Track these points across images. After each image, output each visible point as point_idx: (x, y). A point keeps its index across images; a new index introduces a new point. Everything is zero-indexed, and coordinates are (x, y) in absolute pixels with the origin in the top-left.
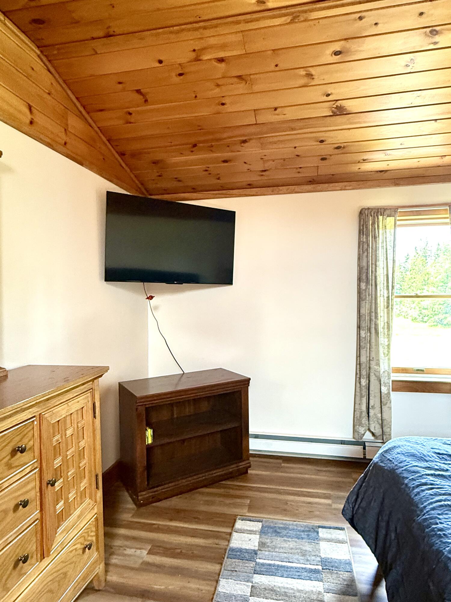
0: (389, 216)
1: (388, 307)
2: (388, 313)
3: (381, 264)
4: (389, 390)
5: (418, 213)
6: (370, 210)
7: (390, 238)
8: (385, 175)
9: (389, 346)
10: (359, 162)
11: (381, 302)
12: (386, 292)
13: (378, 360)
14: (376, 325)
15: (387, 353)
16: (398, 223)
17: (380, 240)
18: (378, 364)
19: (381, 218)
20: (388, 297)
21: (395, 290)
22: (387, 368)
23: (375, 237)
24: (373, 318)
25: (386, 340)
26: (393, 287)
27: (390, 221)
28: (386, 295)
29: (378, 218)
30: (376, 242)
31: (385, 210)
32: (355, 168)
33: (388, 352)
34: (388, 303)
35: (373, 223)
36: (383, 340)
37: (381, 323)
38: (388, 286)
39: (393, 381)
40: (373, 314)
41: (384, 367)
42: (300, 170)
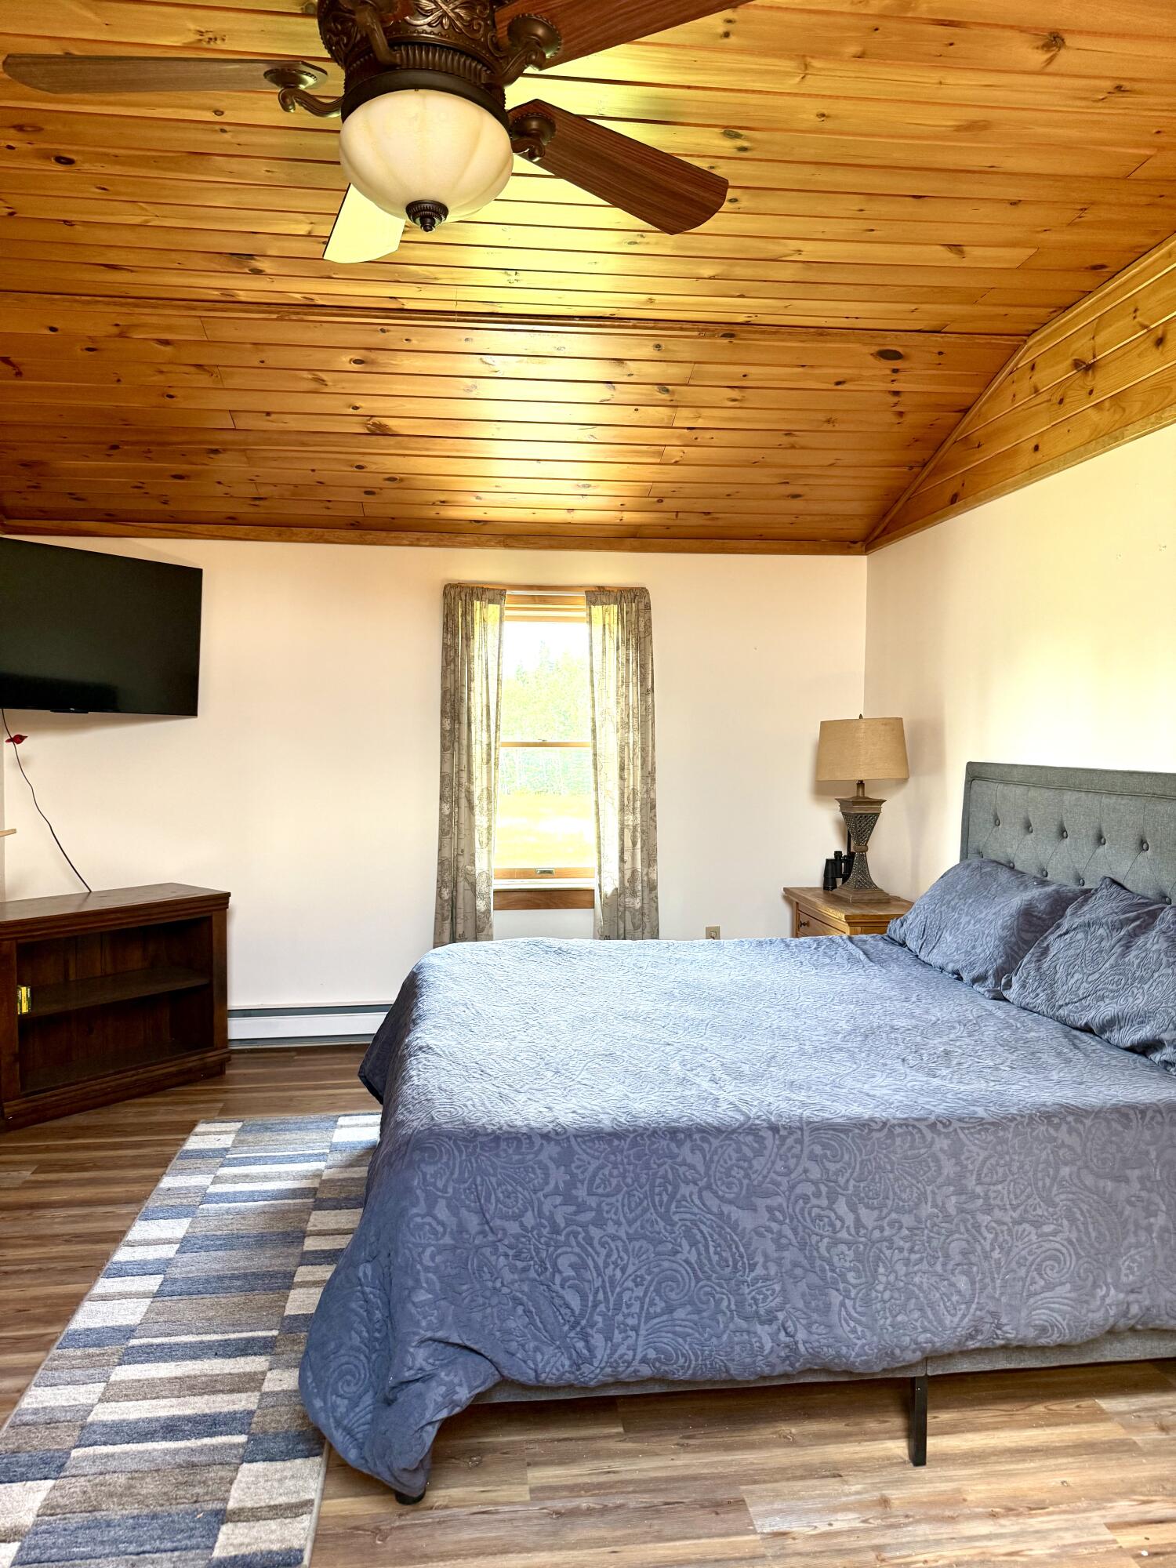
0: (491, 601)
1: (489, 761)
2: (489, 772)
3: (478, 685)
4: (488, 904)
5: (543, 600)
6: (458, 590)
7: (492, 640)
8: (487, 529)
9: (489, 828)
10: (434, 504)
11: (478, 753)
12: (485, 735)
13: (473, 855)
14: (469, 793)
15: (485, 841)
16: (507, 613)
17: (476, 643)
18: (473, 863)
19: (477, 604)
20: (489, 745)
21: (501, 733)
22: (486, 869)
23: (468, 638)
24: (464, 780)
25: (485, 819)
26: (497, 727)
27: (493, 610)
28: (485, 742)
29: (473, 605)
30: (468, 646)
31: (484, 590)
32: (431, 513)
33: (489, 839)
34: (489, 755)
35: (465, 614)
36: (480, 820)
37: (478, 787)
38: (488, 726)
39: (496, 892)
40: (464, 775)
41: (481, 865)
42: (330, 505)
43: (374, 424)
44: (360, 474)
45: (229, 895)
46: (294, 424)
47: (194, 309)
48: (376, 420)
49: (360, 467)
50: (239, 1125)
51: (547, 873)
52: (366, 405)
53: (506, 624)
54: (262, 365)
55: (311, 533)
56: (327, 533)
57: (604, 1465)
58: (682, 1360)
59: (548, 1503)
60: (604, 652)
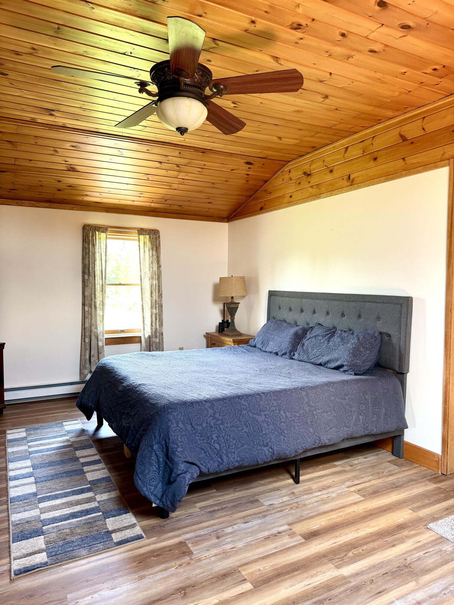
0: (103, 232)
1: (102, 291)
2: (103, 295)
3: (98, 263)
4: (103, 343)
5: (121, 232)
6: (90, 227)
7: (103, 246)
8: (100, 205)
9: (103, 316)
10: (83, 195)
11: (98, 287)
12: (101, 281)
13: (97, 325)
14: (95, 302)
15: (102, 320)
16: (108, 236)
17: (97, 247)
18: (96, 328)
19: (97, 233)
20: (102, 285)
21: (107, 281)
22: (102, 330)
23: (94, 245)
24: (93, 298)
25: (101, 312)
26: (105, 278)
27: (103, 235)
28: (101, 283)
29: (95, 233)
30: (94, 248)
31: (100, 228)
32: (81, 198)
33: (103, 319)
34: (102, 288)
35: (92, 236)
36: (99, 312)
37: (98, 301)
38: (102, 278)
39: (106, 339)
40: (93, 296)
41: (100, 329)
42: (41, 193)
43: (71, 167)
44: (59, 183)
45: (5, 344)
46: (40, 164)
47: (17, 122)
48: (72, 166)
49: (59, 181)
50: (24, 429)
51: (123, 331)
52: (71, 161)
53: (108, 240)
54: (35, 144)
55: (30, 203)
56: (37, 204)
57: (216, 499)
58: (246, 459)
59: (206, 510)
60: (144, 252)
